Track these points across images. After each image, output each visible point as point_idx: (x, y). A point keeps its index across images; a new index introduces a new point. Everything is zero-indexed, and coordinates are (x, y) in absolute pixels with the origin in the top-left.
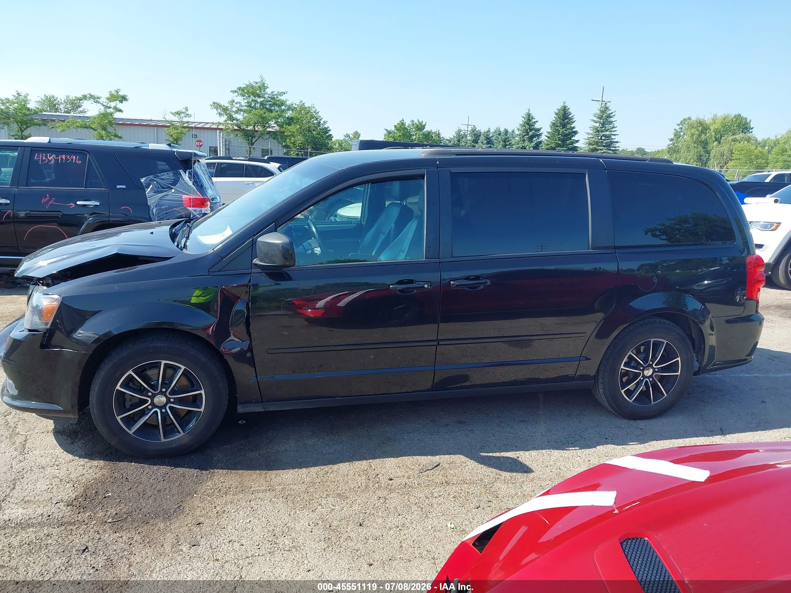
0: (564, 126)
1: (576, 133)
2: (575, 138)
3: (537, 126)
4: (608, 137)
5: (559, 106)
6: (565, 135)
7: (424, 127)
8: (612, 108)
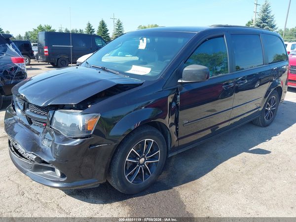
0: (103, 28)
1: (108, 30)
2: (108, 32)
3: (93, 28)
4: (121, 32)
5: (101, 20)
6: (104, 31)
7: (50, 28)
8: (121, 21)
